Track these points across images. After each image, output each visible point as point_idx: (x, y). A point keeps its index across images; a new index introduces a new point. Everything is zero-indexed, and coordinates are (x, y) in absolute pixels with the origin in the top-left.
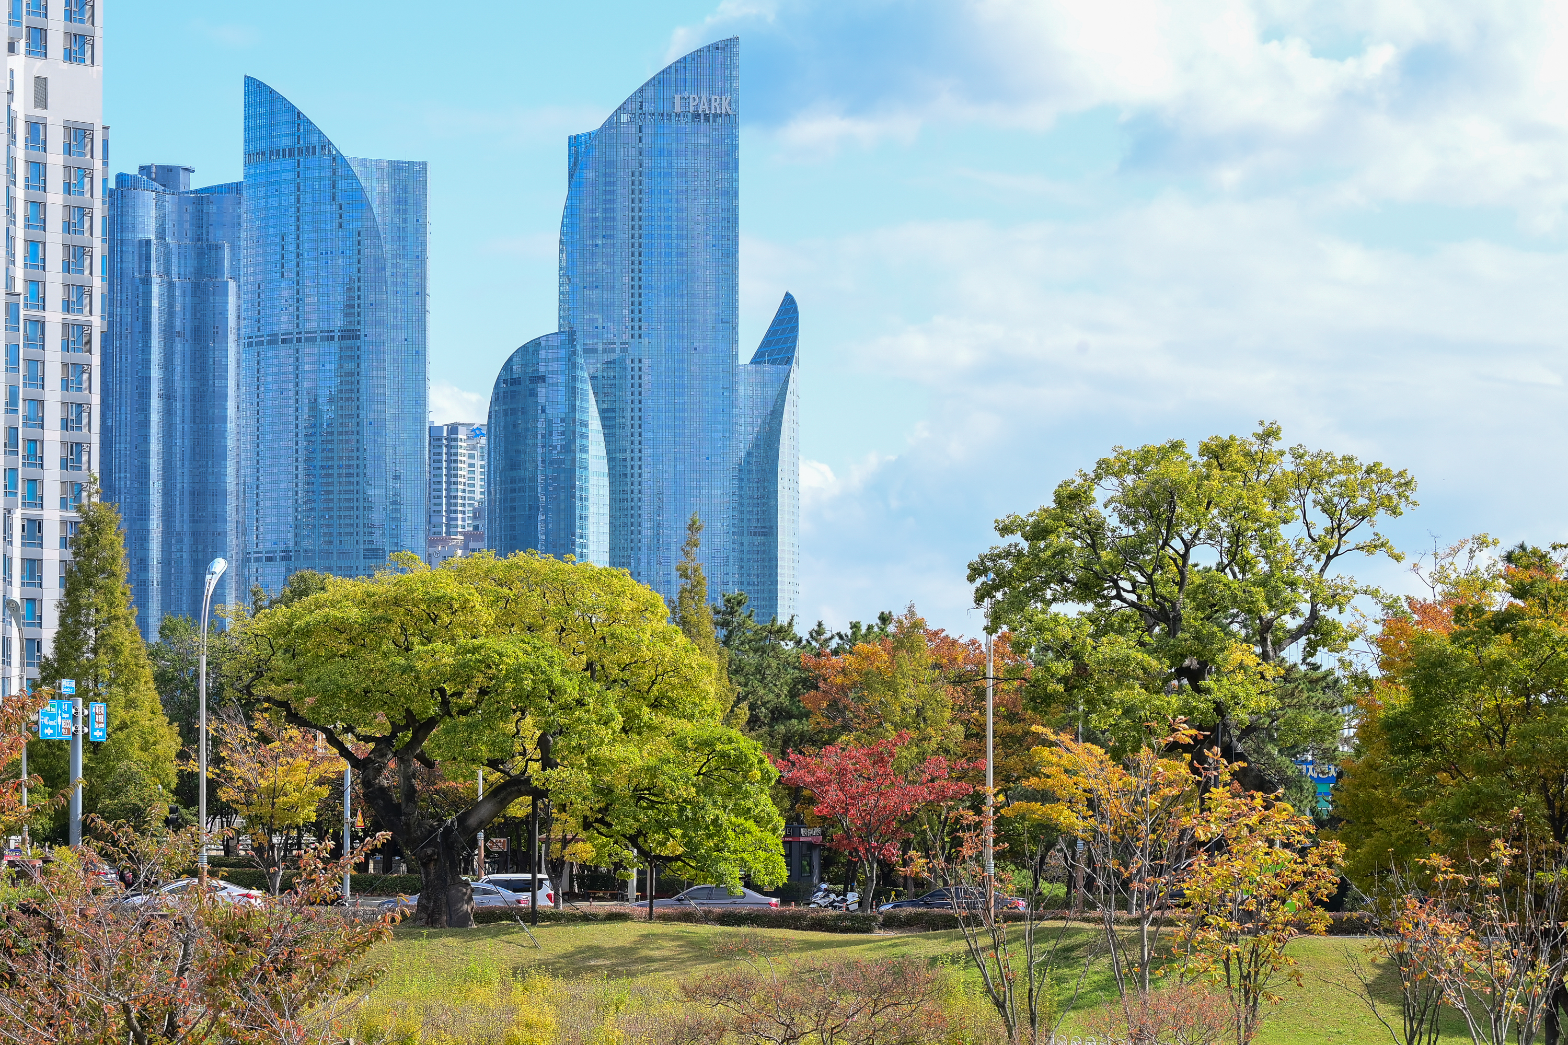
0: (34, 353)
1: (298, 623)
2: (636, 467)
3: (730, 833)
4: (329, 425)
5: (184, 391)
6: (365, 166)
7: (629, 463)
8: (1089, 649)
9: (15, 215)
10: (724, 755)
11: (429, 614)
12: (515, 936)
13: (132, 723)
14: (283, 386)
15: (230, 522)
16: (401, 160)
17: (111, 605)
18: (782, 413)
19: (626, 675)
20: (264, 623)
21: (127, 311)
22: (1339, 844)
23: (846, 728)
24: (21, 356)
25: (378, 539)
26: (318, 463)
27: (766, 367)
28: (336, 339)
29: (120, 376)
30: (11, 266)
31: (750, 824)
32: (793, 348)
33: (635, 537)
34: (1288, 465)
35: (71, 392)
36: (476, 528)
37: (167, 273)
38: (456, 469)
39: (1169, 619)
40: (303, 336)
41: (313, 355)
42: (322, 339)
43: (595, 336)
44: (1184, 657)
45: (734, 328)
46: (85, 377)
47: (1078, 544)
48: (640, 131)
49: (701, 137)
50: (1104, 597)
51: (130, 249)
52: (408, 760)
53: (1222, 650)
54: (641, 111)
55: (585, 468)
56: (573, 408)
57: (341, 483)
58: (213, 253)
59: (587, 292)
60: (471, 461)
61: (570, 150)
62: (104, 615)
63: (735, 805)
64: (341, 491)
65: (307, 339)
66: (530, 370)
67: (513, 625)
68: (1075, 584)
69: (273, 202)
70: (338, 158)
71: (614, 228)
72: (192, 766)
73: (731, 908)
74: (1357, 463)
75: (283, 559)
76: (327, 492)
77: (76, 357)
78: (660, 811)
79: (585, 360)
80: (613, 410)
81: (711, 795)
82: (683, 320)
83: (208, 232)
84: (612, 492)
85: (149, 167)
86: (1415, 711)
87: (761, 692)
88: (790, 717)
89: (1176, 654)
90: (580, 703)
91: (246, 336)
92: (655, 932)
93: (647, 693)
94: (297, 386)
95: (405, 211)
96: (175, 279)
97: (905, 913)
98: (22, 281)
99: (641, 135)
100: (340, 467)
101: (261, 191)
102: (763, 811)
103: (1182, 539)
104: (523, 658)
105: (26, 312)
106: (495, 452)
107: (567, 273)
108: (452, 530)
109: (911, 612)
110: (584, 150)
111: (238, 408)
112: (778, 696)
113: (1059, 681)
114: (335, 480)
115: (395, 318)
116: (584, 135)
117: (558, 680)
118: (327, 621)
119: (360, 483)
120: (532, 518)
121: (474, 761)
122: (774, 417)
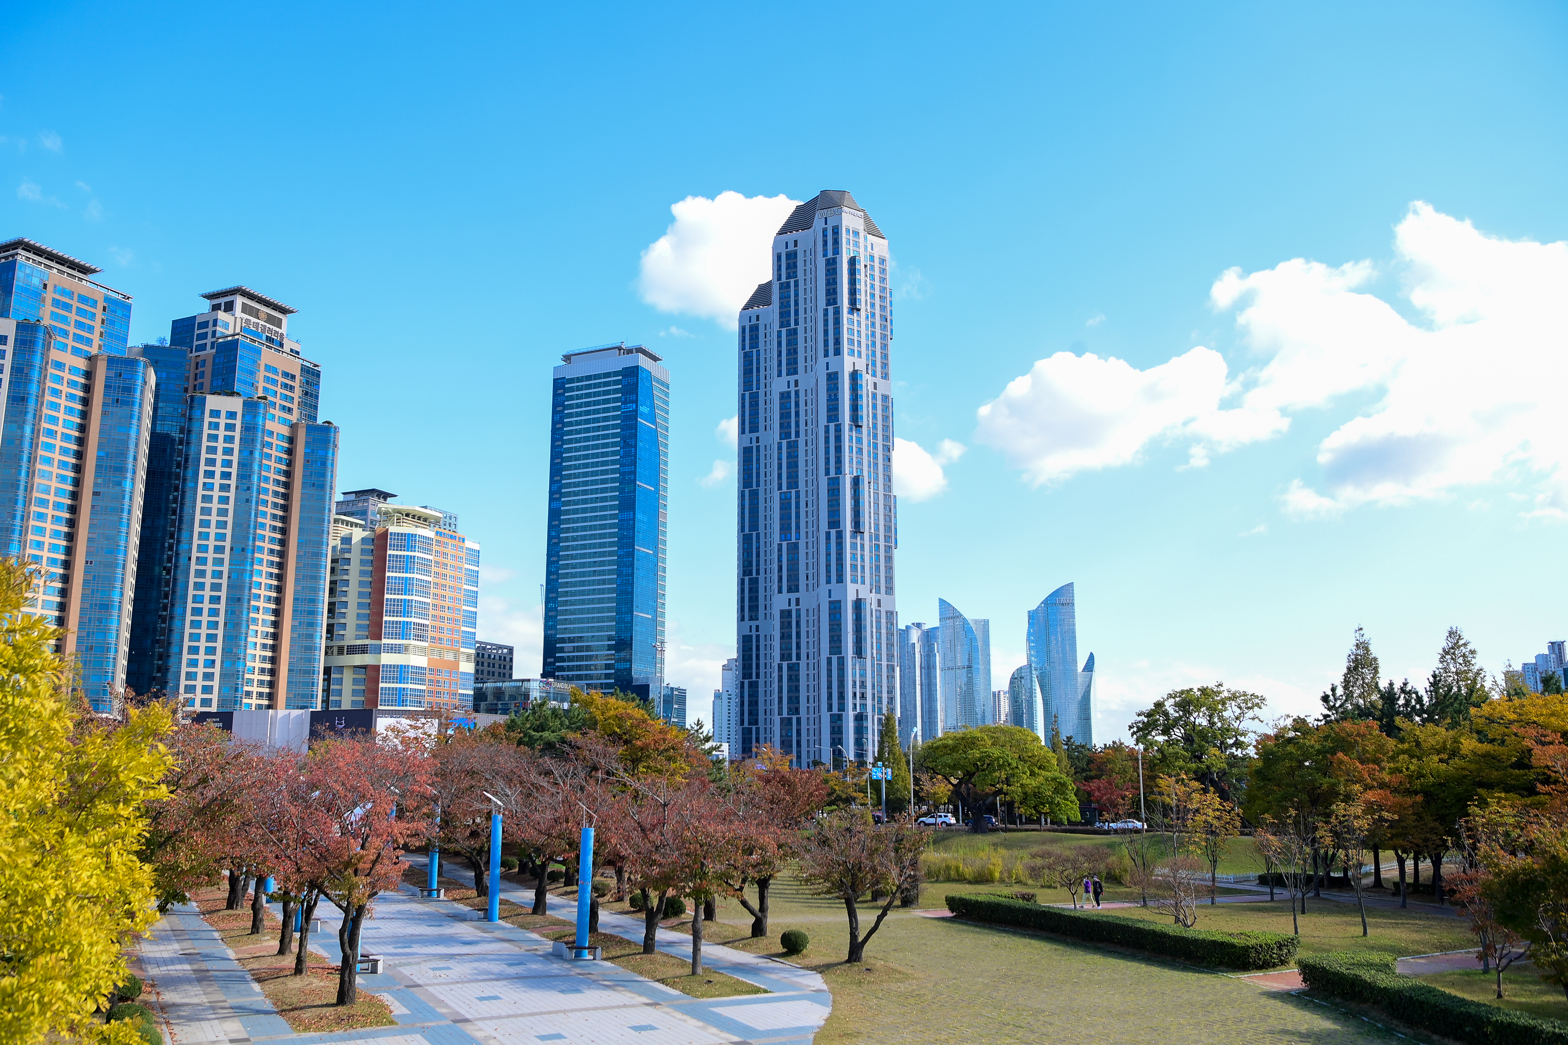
1: (935, 745)
4: (965, 692)
5: (925, 683)
6: (972, 622)
8: (1167, 750)
11: (972, 742)
14: (952, 681)
15: (939, 719)
16: (982, 620)
17: (893, 741)
19: (1030, 759)
23: (1102, 775)
27: (1086, 673)
31: (1069, 803)
32: (1093, 667)
34: (1226, 694)
39: (1191, 741)
40: (957, 667)
41: (960, 672)
42: (962, 668)
44: (1196, 752)
45: (1076, 662)
47: (1161, 719)
48: (1048, 609)
49: (1064, 610)
50: (1170, 734)
52: (968, 785)
53: (1208, 750)
54: (1047, 604)
55: (1036, 702)
56: (1032, 686)
58: (932, 646)
59: (1035, 654)
60: (1004, 701)
61: (1028, 615)
62: (890, 744)
63: (1064, 798)
67: (996, 745)
68: (1161, 731)
69: (948, 632)
70: (965, 619)
73: (1062, 828)
78: (1042, 799)
79: (1035, 672)
80: (1043, 686)
81: (1057, 795)
83: (930, 640)
85: (914, 623)
86: (1266, 768)
88: (1085, 771)
90: (1017, 768)
91: (942, 668)
93: (1037, 765)
94: (956, 681)
95: (984, 633)
96: (922, 653)
100: (968, 703)
101: (944, 629)
102: (1073, 799)
103: (1194, 717)
104: (1000, 755)
106: (1011, 698)
109: (1118, 740)
110: (1032, 615)
115: (982, 662)
116: (1032, 611)
122: (1089, 686)
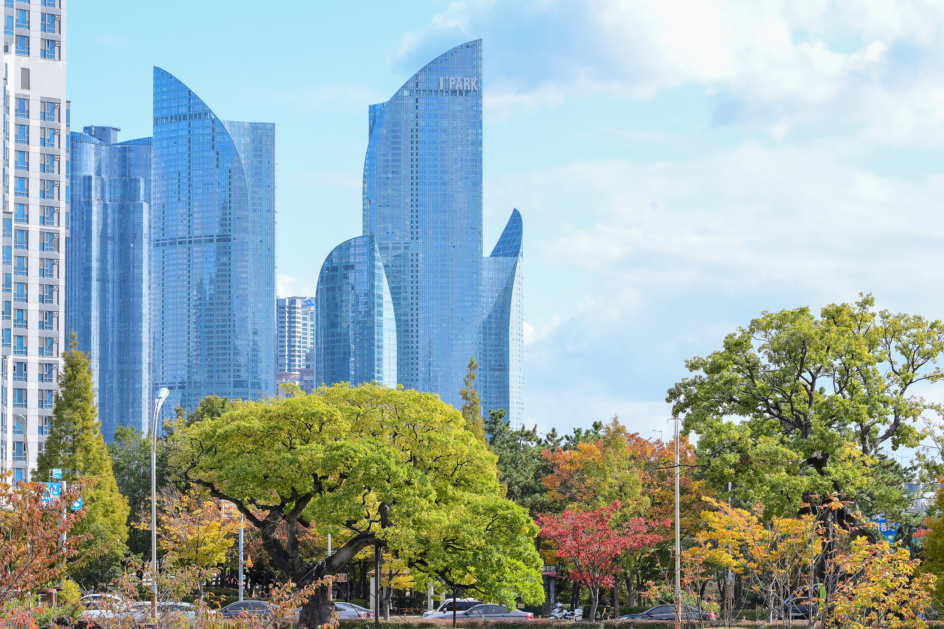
0: (22, 252)
1: (220, 431)
2: (415, 326)
3: (507, 569)
4: (210, 299)
5: (113, 276)
6: (234, 126)
7: (410, 323)
9: (8, 160)
10: (504, 518)
11: (306, 424)
13: (97, 498)
14: (180, 272)
15: (145, 363)
16: (256, 122)
17: (83, 419)
18: (512, 289)
19: (437, 464)
20: (197, 431)
21: (76, 223)
22: (933, 576)
23: (572, 499)
24: (13, 254)
25: (244, 374)
26: (203, 324)
27: (501, 259)
28: (215, 241)
29: (71, 267)
30: (6, 194)
31: (520, 564)
32: (519, 246)
33: (414, 372)
34: (878, 322)
35: (46, 278)
36: (308, 366)
37: (103, 198)
38: (294, 327)
39: (802, 426)
40: (193, 239)
41: (200, 252)
42: (205, 241)
44: (813, 450)
45: (480, 233)
46: (55, 267)
47: (740, 376)
48: (417, 102)
51: (78, 182)
53: (840, 446)
54: (417, 89)
55: (381, 326)
56: (373, 286)
57: (218, 337)
58: (133, 184)
59: (382, 209)
61: (370, 115)
62: (79, 426)
63: (511, 550)
64: (218, 342)
65: (195, 242)
66: (344, 261)
67: (362, 431)
68: (739, 403)
69: (173, 150)
70: (215, 121)
71: (399, 166)
72: (143, 526)
75: (180, 387)
76: (209, 343)
77: (49, 254)
78: (460, 555)
79: (381, 255)
80: (400, 288)
81: (495, 544)
82: (445, 227)
83: (129, 171)
84: (399, 342)
87: (515, 475)
88: (535, 492)
89: (808, 449)
90: (408, 483)
95: (261, 156)
96: (108, 202)
97: (618, 623)
98: (13, 204)
99: (417, 104)
100: (218, 327)
101: (165, 143)
102: (529, 554)
103: (810, 372)
104: (370, 454)
105: (16, 225)
106: (321, 316)
107: (368, 198)
108: (292, 368)
109: (616, 422)
110: (379, 114)
111: (150, 287)
112: (527, 478)
113: (731, 467)
114: (214, 335)
115: (254, 227)
116: (379, 105)
117: (394, 468)
118: (239, 429)
119: (231, 337)
120: (346, 360)
121: (337, 522)
122: (506, 291)
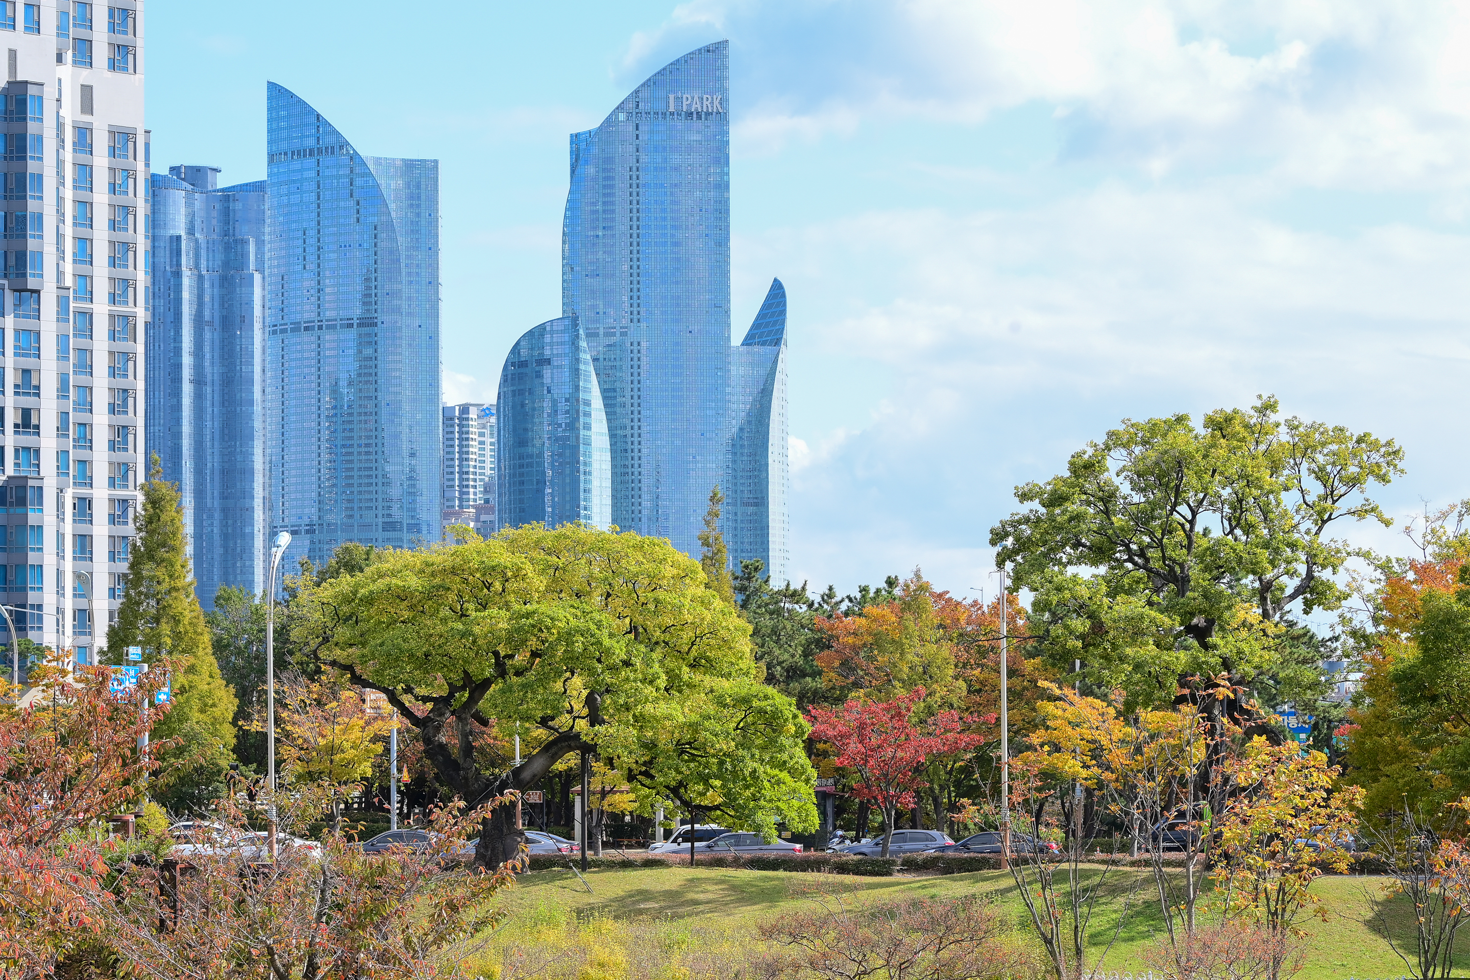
0: (83, 343)
1: (362, 592)
2: (636, 443)
3: (766, 784)
4: (349, 407)
5: (213, 376)
6: (380, 164)
7: (629, 439)
8: (1106, 608)
9: (64, 214)
10: (762, 712)
11: (483, 582)
12: (568, 881)
13: (191, 687)
14: (306, 370)
15: (257, 498)
16: (414, 158)
17: (171, 577)
18: (772, 391)
19: (667, 637)
20: (330, 592)
21: (159, 302)
22: (1360, 789)
23: (857, 685)
24: (71, 346)
25: (396, 513)
26: (339, 443)
27: (756, 349)
28: (355, 326)
29: (154, 363)
30: (61, 262)
31: (784, 775)
32: (781, 331)
33: (636, 508)
34: (1283, 436)
35: (117, 378)
36: (487, 501)
37: (197, 266)
38: (468, 446)
39: (1177, 581)
40: (324, 323)
41: (334, 341)
42: (342, 326)
43: (598, 321)
44: (1192, 615)
45: (726, 312)
46: (131, 364)
47: (1091, 511)
48: (637, 129)
49: (694, 133)
50: (1117, 560)
51: (162, 244)
52: (466, 719)
53: (1230, 608)
54: (637, 110)
55: (588, 444)
56: (577, 388)
57: (360, 461)
58: (239, 247)
59: (589, 280)
60: (482, 439)
61: (571, 147)
62: (164, 587)
63: (772, 758)
64: (360, 468)
65: (328, 327)
66: (536, 353)
67: (561, 591)
68: (1090, 548)
69: (295, 199)
70: (354, 157)
71: (613, 220)
72: (255, 726)
73: (759, 854)
74: (1348, 434)
75: (307, 532)
76: (348, 469)
77: (122, 346)
78: (700, 764)
79: (588, 344)
80: (614, 390)
81: (749, 749)
82: (678, 305)
83: (234, 228)
84: (614, 466)
85: (179, 167)
86: (1424, 663)
87: (777, 652)
88: (804, 675)
89: (1186, 613)
90: (627, 663)
91: (271, 324)
92: (699, 876)
93: (687, 653)
94: (319, 370)
95: (418, 206)
96: (204, 272)
97: (921, 857)
98: (71, 276)
99: (637, 132)
100: (359, 446)
101: (284, 189)
102: (797, 763)
103: (1189, 505)
104: (573, 622)
105: (75, 305)
106: (504, 430)
107: (569, 265)
108: (464, 503)
109: (918, 575)
110: (584, 147)
111: (264, 391)
112: (793, 656)
113: (1077, 638)
114: (355, 458)
115: (409, 306)
116: (585, 133)
117: (607, 642)
118: (390, 589)
119: (379, 460)
120: (540, 491)
121: (528, 718)
122: (765, 394)
